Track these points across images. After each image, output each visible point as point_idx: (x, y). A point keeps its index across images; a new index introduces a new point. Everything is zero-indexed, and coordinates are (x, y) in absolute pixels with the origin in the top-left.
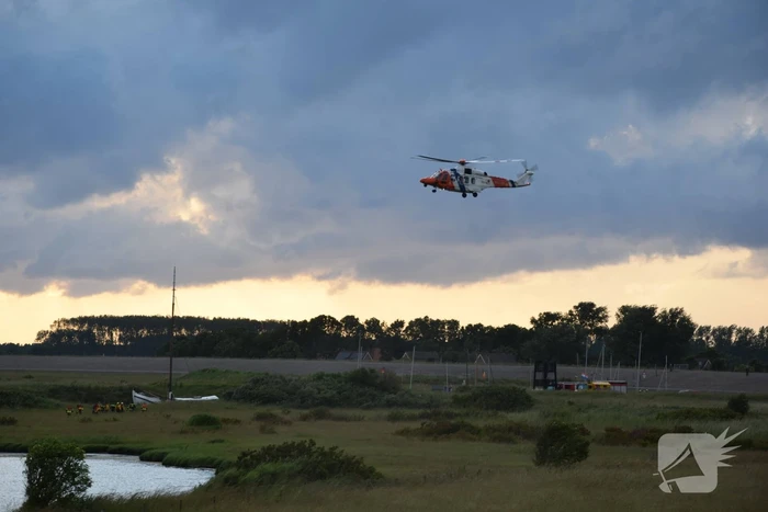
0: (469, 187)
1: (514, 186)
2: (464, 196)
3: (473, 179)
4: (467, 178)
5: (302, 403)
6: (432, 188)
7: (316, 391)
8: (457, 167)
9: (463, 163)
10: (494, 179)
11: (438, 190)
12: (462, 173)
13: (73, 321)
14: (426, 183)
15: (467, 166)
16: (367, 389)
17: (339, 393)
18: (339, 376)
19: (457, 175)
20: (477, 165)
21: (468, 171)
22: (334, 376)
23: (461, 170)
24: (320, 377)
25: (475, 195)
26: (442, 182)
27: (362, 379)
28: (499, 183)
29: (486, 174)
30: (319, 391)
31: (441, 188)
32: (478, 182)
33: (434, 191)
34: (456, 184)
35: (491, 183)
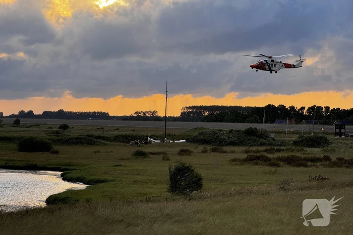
0: (273, 68)
1: (295, 67)
2: (271, 73)
3: (275, 65)
4: (272, 64)
5: (220, 143)
6: (256, 69)
7: (227, 138)
8: (267, 59)
9: (270, 57)
10: (285, 64)
11: (258, 70)
12: (269, 62)
13: (190, 108)
14: (253, 67)
15: (272, 59)
16: (252, 137)
17: (239, 139)
18: (240, 131)
19: (267, 63)
20: (277, 58)
21: (273, 61)
22: (238, 131)
23: (269, 60)
24: (231, 131)
25: (276, 72)
26: (260, 66)
27: (250, 132)
28: (288, 66)
29: (281, 62)
30: (229, 138)
31: (260, 69)
32: (277, 66)
33: (257, 71)
34: (267, 67)
35: (284, 66)
